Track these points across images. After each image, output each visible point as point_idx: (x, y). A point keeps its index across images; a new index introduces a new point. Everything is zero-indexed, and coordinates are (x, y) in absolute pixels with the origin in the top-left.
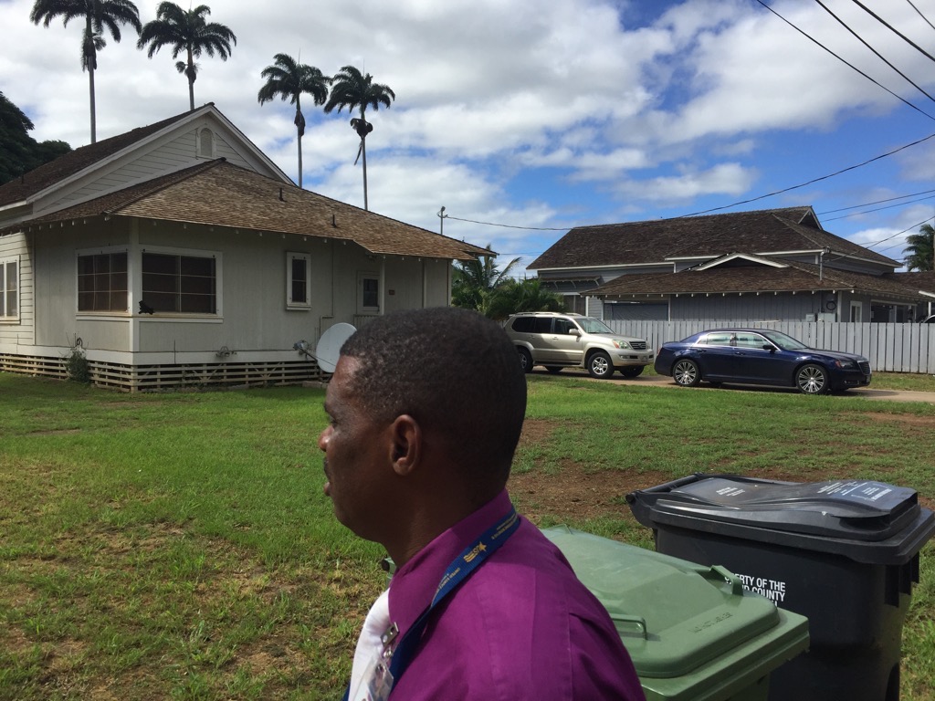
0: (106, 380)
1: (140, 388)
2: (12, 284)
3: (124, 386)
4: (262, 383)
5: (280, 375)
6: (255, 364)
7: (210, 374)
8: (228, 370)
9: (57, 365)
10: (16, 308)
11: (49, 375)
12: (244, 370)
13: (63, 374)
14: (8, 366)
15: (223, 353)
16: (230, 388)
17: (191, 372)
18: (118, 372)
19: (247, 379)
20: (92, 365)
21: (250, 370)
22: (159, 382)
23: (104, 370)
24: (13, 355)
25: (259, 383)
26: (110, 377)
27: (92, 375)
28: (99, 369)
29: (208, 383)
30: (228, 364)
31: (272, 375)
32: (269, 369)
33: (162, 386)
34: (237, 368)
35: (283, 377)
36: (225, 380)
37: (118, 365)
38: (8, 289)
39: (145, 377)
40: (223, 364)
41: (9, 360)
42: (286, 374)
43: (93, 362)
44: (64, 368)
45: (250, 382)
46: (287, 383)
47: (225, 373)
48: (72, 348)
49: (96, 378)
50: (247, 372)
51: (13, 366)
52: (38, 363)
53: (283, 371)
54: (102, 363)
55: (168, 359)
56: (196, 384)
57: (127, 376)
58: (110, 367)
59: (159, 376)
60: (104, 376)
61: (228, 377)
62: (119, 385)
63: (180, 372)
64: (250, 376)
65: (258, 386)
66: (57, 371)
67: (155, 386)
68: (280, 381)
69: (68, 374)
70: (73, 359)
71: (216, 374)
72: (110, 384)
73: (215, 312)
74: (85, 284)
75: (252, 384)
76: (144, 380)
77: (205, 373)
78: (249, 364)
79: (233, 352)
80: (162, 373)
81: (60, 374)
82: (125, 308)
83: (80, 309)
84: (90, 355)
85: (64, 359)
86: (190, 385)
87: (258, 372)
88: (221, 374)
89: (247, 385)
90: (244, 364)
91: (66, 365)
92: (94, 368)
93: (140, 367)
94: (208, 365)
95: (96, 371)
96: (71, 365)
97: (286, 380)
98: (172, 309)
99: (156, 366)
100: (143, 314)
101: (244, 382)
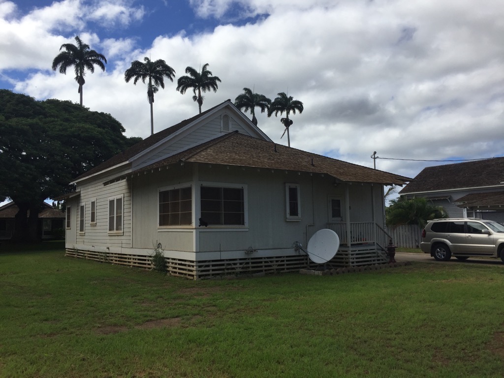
0: (177, 270)
1: (200, 276)
2: (119, 211)
3: (189, 275)
4: (272, 271)
5: (283, 265)
6: (268, 258)
7: (241, 266)
8: (252, 263)
9: (145, 260)
10: (121, 225)
11: (141, 267)
12: (261, 262)
13: (149, 266)
14: (116, 261)
15: (250, 251)
16: (254, 275)
17: (229, 264)
18: (185, 265)
19: (264, 268)
20: (168, 260)
21: (265, 262)
22: (211, 272)
23: (176, 264)
24: (119, 254)
25: (270, 271)
26: (180, 269)
27: (168, 267)
28: (173, 263)
29: (241, 272)
30: (252, 259)
31: (279, 265)
32: (277, 261)
33: (213, 275)
34: (257, 261)
35: (285, 267)
36: (251, 269)
37: (185, 261)
38: (117, 214)
39: (203, 269)
40: (249, 259)
41: (116, 257)
42: (287, 265)
43: (169, 258)
44: (150, 262)
45: (266, 270)
46: (288, 271)
47: (250, 265)
48: (156, 250)
49: (170, 269)
50: (263, 264)
51: (119, 261)
52: (133, 259)
53: (285, 263)
54: (174, 259)
55: (216, 256)
56: (233, 273)
57: (191, 268)
58: (180, 262)
59: (211, 268)
60: (175, 268)
61: (253, 267)
62: (186, 274)
63: (223, 265)
64: (266, 266)
65: (270, 273)
66: (145, 264)
67: (209, 275)
68: (283, 269)
69: (152, 266)
70: (156, 256)
71: (245, 266)
72: (179, 273)
73: (243, 224)
74: (163, 209)
75: (267, 272)
76: (202, 271)
77: (238, 265)
78: (265, 258)
79: (255, 251)
80: (213, 266)
81: (147, 266)
82: (190, 223)
83: (160, 225)
84: (167, 254)
85: (150, 257)
86: (230, 273)
87: (270, 264)
88: (248, 265)
89: (264, 273)
90: (261, 258)
91: (151, 260)
92: (169, 263)
93: (199, 262)
94: (240, 259)
95: (170, 264)
96: (154, 261)
97: (287, 269)
98: (218, 222)
99: (209, 261)
100: (201, 227)
101: (262, 271)
